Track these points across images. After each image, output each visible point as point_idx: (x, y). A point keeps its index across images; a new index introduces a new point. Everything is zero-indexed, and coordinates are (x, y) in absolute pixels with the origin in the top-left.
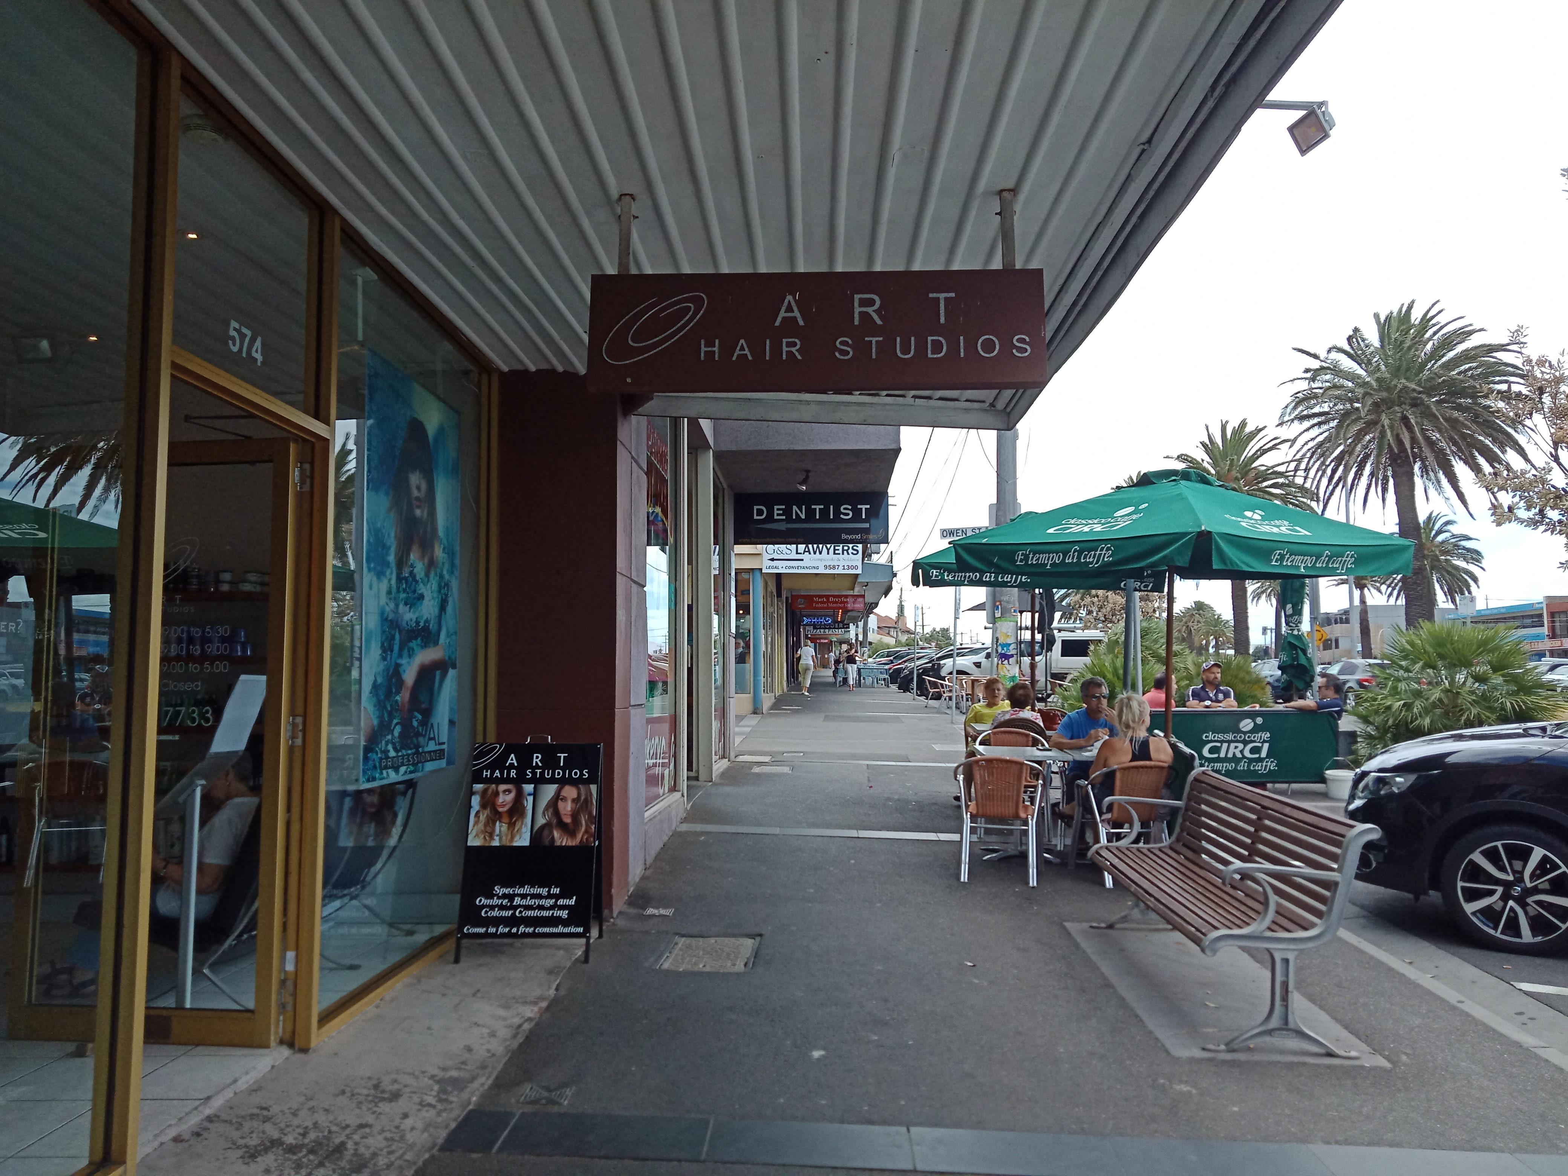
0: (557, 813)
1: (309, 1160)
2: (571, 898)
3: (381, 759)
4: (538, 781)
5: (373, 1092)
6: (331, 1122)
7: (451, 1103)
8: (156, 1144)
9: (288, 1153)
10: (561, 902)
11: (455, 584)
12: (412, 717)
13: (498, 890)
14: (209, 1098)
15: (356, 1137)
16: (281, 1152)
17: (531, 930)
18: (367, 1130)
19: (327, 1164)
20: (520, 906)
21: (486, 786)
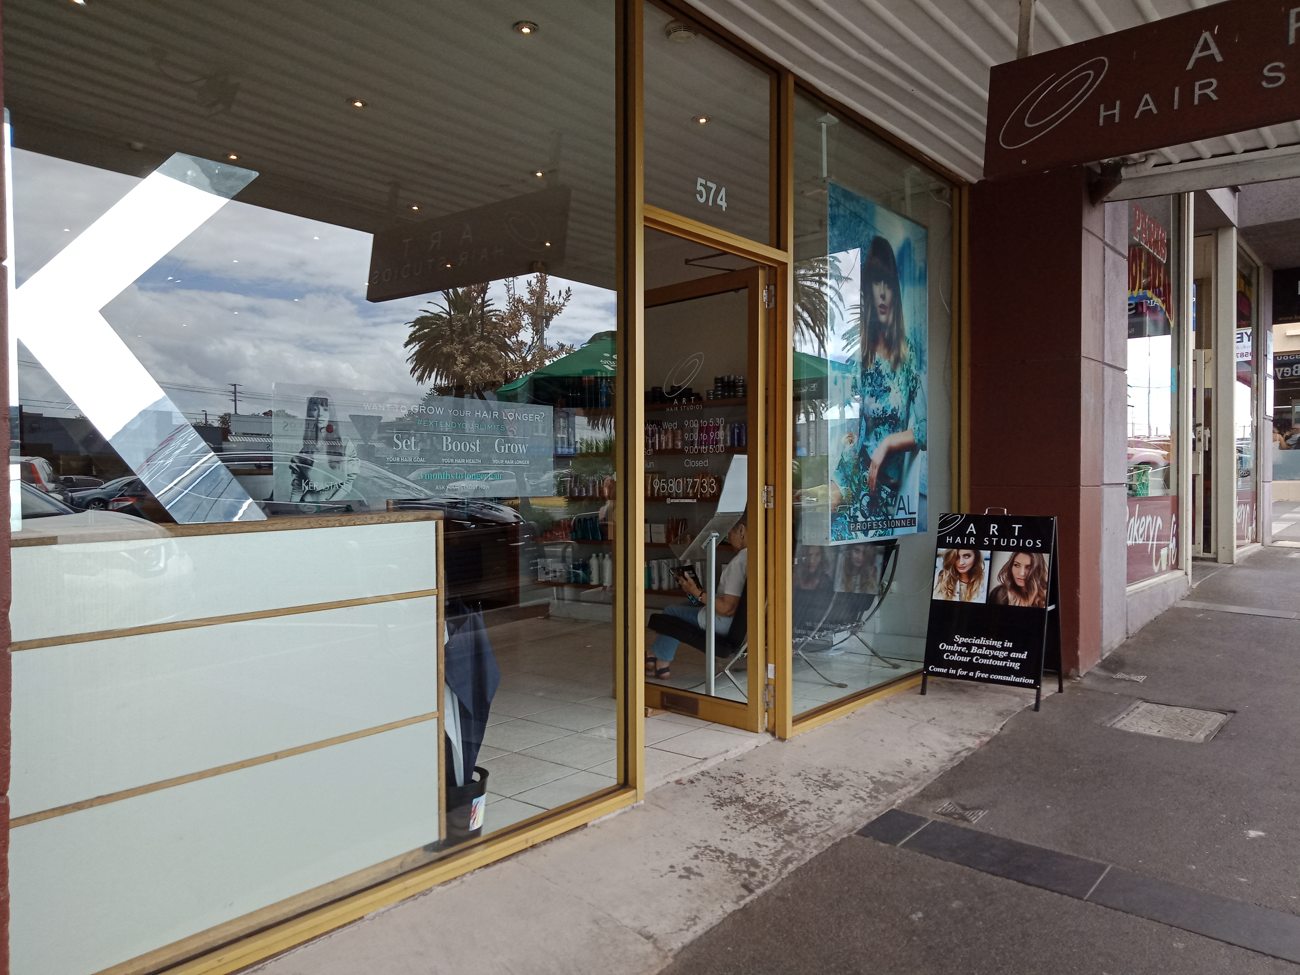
0: (1011, 577)
1: (758, 817)
2: (1023, 653)
3: (850, 522)
4: (995, 548)
5: (821, 779)
6: (782, 794)
7: (880, 800)
8: (664, 782)
9: (745, 809)
10: (1013, 655)
11: (923, 378)
12: (880, 490)
13: (959, 639)
14: (706, 759)
15: (797, 809)
16: (741, 807)
17: (986, 676)
18: (807, 806)
19: (769, 823)
20: (976, 654)
21: (949, 550)
